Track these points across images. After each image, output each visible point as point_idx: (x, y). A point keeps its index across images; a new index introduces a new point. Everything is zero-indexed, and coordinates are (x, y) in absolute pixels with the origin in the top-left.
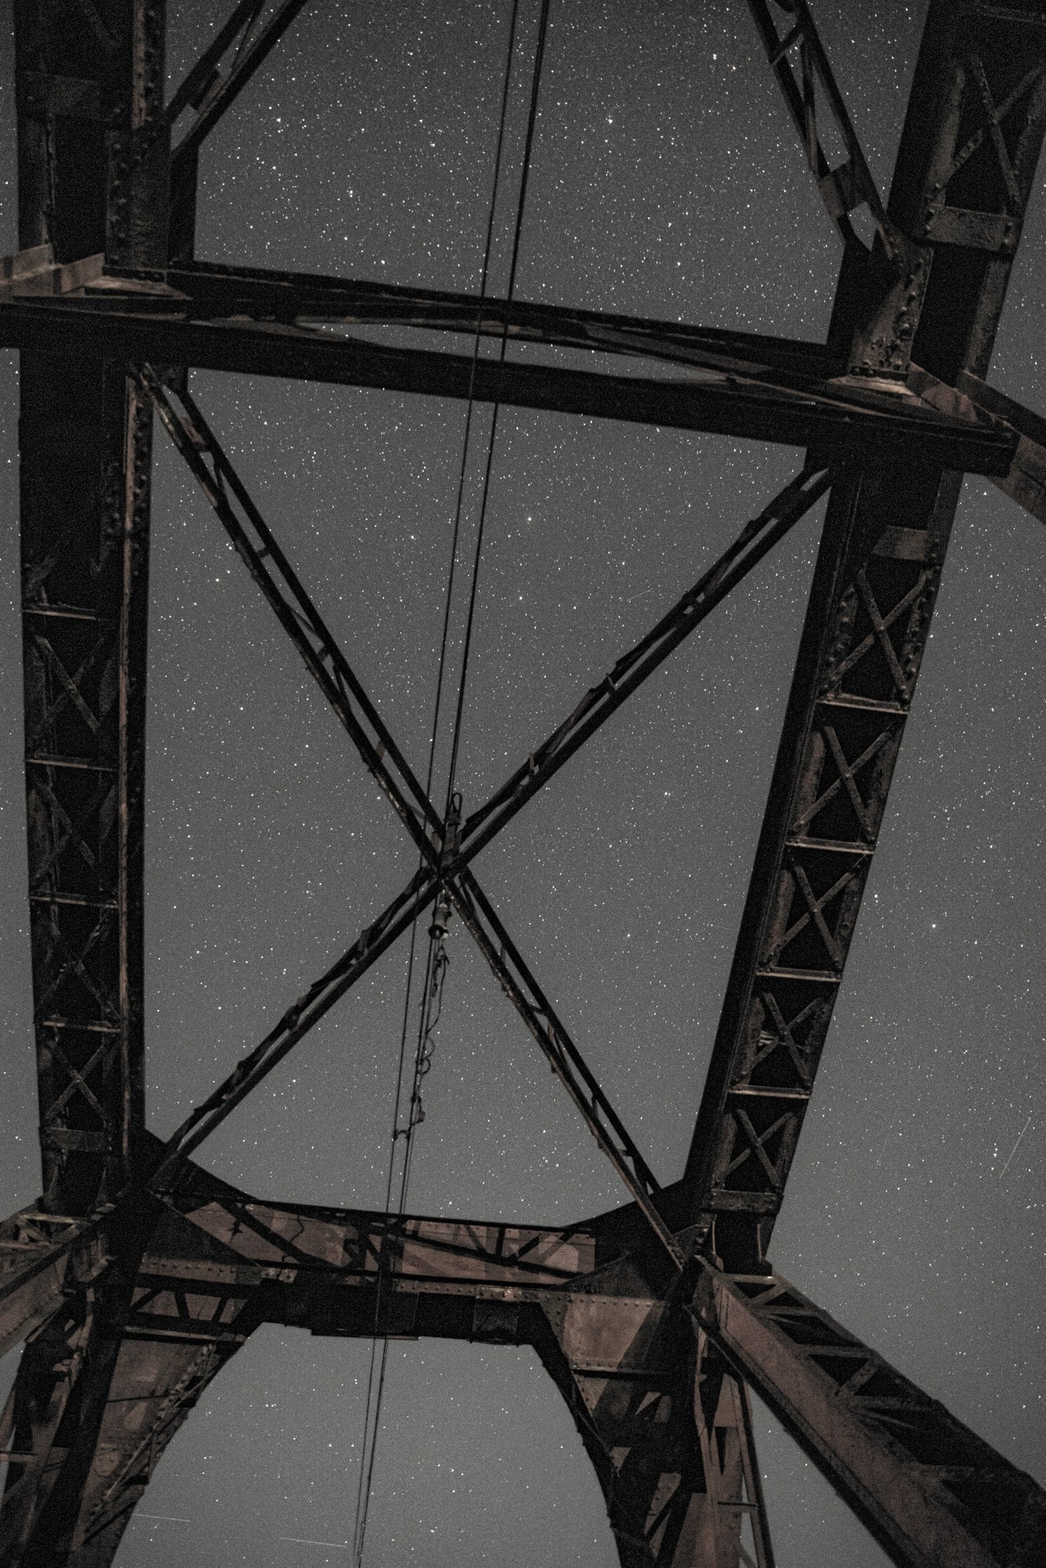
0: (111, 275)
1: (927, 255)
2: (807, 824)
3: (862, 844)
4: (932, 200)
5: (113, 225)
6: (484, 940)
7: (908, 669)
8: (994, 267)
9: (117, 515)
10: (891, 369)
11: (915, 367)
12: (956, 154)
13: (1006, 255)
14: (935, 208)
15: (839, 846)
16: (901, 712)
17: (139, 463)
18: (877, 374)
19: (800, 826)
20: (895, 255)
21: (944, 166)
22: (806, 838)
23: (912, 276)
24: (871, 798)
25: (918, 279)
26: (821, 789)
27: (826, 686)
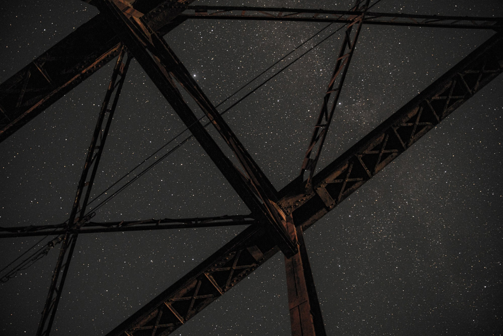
0: (141, 21)
1: (313, 194)
2: (174, 301)
3: (183, 319)
4: (323, 184)
5: (152, 12)
6: (62, 258)
7: (231, 283)
8: (324, 209)
9: (83, 67)
10: (286, 211)
11: (291, 215)
12: (335, 179)
13: (328, 210)
14: (322, 186)
15: (177, 314)
16: (221, 293)
17: (102, 62)
18: (282, 209)
19: (172, 300)
20: (307, 188)
21: (330, 179)
22: (170, 305)
23: (307, 195)
24: (195, 309)
25: (308, 197)
26: (185, 296)
27: (209, 271)
